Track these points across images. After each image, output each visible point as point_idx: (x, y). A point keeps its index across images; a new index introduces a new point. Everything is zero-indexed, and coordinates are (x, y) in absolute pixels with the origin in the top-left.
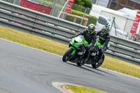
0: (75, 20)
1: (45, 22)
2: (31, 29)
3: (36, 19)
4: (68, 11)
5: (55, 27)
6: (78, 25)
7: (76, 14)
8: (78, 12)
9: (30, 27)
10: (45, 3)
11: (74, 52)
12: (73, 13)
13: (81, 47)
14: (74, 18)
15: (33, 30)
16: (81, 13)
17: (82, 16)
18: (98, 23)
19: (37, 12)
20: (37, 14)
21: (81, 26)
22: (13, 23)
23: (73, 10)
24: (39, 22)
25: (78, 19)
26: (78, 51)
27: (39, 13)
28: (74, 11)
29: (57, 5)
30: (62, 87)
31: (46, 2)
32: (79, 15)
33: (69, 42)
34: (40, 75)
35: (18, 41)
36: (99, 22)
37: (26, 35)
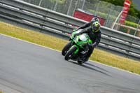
0: (129, 31)
4: (121, 22)
5: (109, 38)
6: (132, 36)
7: (129, 25)
8: (132, 23)
10: (99, 15)
11: (77, 51)
12: (127, 24)
13: (85, 46)
14: (127, 29)
16: (135, 24)
21: (135, 37)
22: (67, 34)
23: (126, 22)
25: (131, 30)
28: (128, 22)
29: (110, 16)
31: (100, 13)
32: (132, 26)
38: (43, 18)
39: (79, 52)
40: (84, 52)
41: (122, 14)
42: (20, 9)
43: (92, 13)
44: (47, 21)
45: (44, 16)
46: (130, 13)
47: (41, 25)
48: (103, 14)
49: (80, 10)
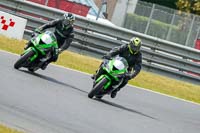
42: (118, 39)
44: (157, 56)
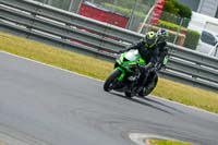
1: (118, 40)
2: (96, 50)
3: (103, 35)
4: (154, 22)
9: (95, 47)
10: (118, 11)
11: (122, 76)
12: (162, 26)
15: (100, 52)
17: (175, 30)
18: (200, 41)
19: (105, 24)
20: (106, 27)
22: (68, 41)
24: (109, 40)
26: (128, 74)
27: (109, 25)
28: (164, 23)
29: (136, 13)
30: (144, 141)
31: (120, 8)
32: (171, 29)
33: (115, 59)
34: (110, 123)
35: (76, 70)
36: (203, 40)
37: (89, 59)
38: (32, 17)
39: (125, 77)
40: (133, 78)
41: (155, 11)
43: (108, 8)
45: (33, 13)
46: (166, 8)
47: (28, 27)
48: (126, 10)
49: (88, 3)
